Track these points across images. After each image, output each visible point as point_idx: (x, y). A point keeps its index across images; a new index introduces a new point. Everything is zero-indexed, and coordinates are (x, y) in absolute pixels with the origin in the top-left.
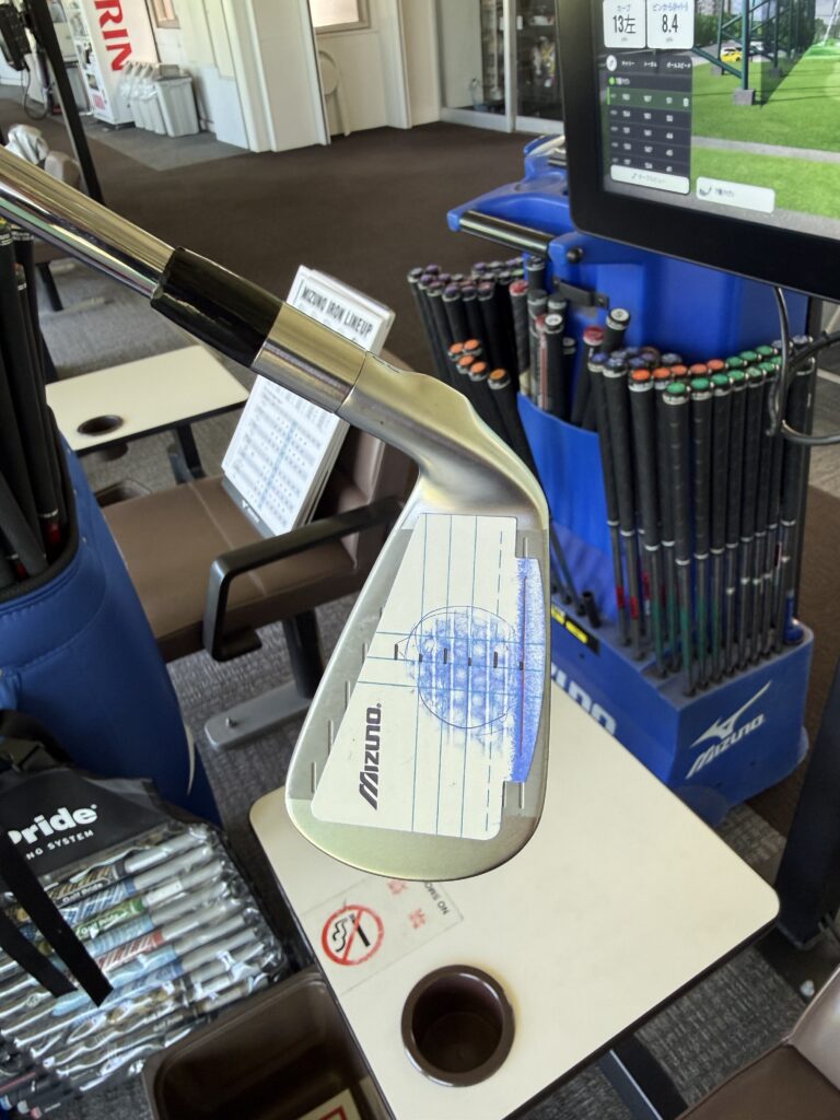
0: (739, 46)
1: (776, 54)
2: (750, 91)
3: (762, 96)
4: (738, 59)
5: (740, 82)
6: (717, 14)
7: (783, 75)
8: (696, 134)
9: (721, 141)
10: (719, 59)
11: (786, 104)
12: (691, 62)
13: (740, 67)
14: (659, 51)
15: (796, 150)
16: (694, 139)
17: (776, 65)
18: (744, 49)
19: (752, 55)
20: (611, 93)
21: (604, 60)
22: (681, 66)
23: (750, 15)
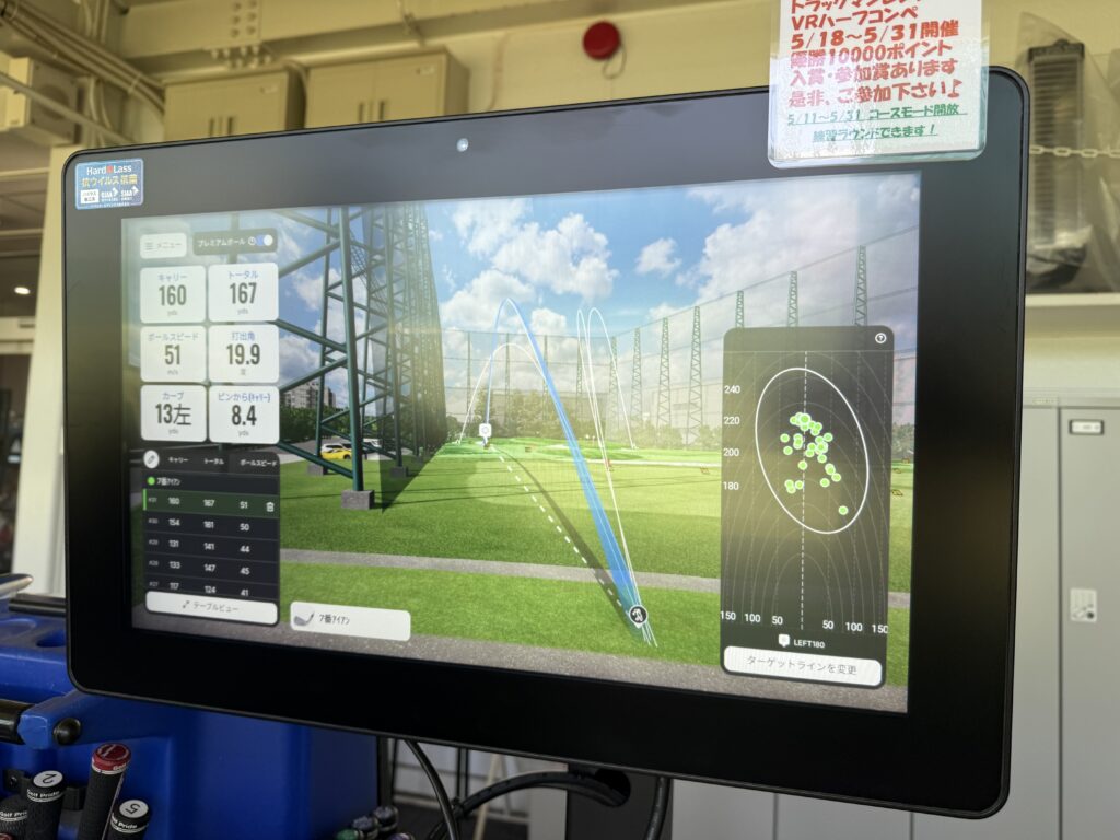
0: (347, 442)
1: (400, 452)
2: (366, 493)
3: (383, 499)
4: (346, 457)
5: (351, 482)
6: (314, 407)
7: (411, 475)
8: (286, 546)
9: (326, 553)
10: (319, 455)
11: (417, 506)
12: (277, 459)
13: (350, 465)
14: (228, 447)
15: (437, 560)
16: (283, 552)
17: (400, 464)
18: (353, 446)
19: (366, 453)
20: (149, 495)
21: (141, 456)
22: (262, 463)
23: (361, 409)
